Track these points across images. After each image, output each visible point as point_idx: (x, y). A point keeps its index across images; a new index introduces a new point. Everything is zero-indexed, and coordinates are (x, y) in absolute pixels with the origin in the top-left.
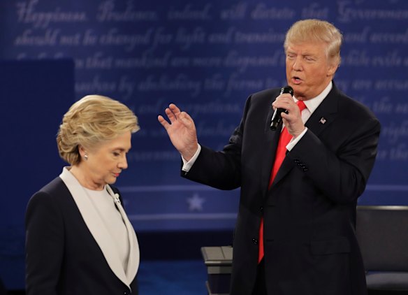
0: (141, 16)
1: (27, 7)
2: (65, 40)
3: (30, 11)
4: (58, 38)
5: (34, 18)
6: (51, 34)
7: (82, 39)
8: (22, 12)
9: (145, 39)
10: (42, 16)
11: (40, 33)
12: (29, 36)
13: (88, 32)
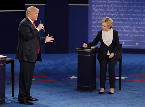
0: (114, 10)
1: (94, 8)
2: (101, 14)
3: (95, 9)
4: (100, 14)
5: (95, 10)
6: (98, 13)
7: (104, 14)
8: (93, 9)
9: (115, 14)
10: (97, 10)
11: (96, 13)
12: (94, 13)
13: (105, 13)
